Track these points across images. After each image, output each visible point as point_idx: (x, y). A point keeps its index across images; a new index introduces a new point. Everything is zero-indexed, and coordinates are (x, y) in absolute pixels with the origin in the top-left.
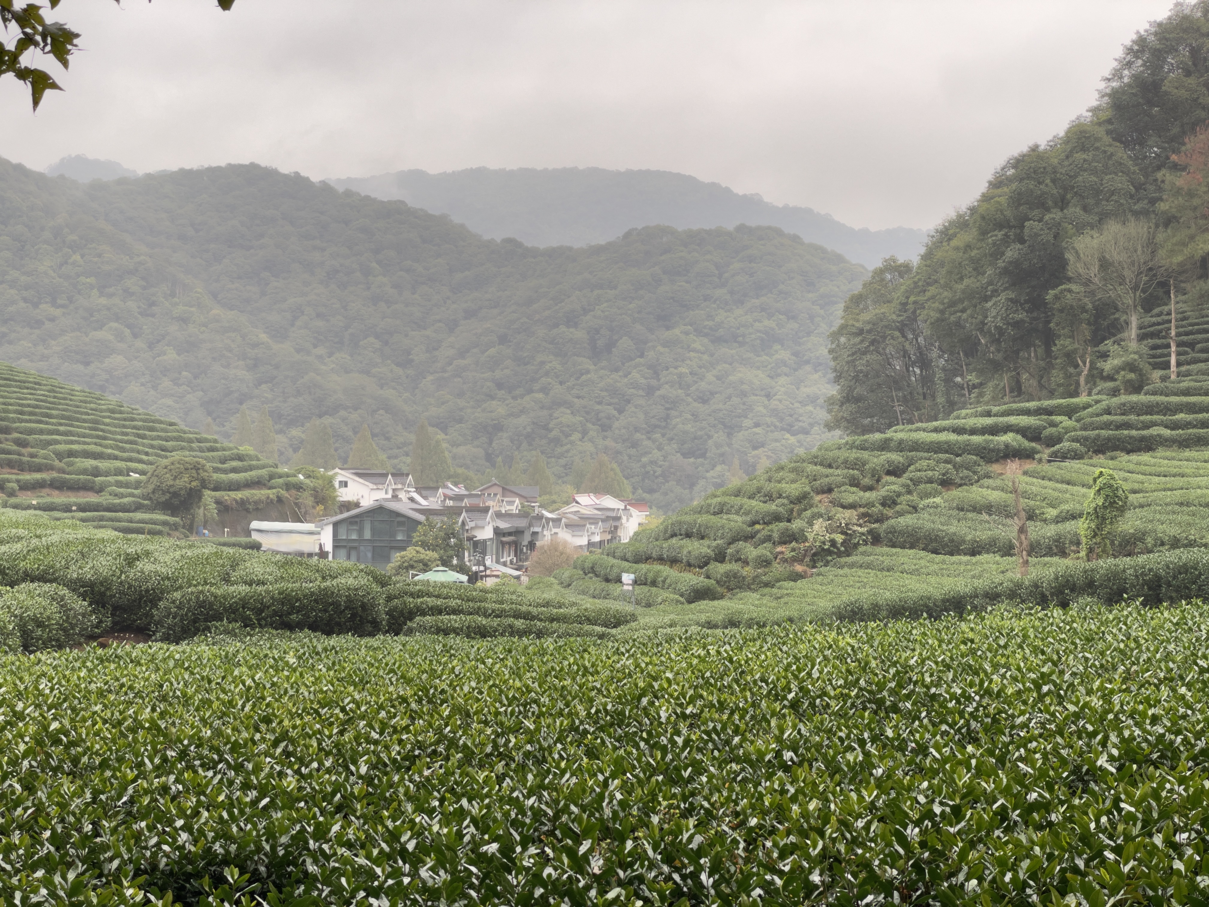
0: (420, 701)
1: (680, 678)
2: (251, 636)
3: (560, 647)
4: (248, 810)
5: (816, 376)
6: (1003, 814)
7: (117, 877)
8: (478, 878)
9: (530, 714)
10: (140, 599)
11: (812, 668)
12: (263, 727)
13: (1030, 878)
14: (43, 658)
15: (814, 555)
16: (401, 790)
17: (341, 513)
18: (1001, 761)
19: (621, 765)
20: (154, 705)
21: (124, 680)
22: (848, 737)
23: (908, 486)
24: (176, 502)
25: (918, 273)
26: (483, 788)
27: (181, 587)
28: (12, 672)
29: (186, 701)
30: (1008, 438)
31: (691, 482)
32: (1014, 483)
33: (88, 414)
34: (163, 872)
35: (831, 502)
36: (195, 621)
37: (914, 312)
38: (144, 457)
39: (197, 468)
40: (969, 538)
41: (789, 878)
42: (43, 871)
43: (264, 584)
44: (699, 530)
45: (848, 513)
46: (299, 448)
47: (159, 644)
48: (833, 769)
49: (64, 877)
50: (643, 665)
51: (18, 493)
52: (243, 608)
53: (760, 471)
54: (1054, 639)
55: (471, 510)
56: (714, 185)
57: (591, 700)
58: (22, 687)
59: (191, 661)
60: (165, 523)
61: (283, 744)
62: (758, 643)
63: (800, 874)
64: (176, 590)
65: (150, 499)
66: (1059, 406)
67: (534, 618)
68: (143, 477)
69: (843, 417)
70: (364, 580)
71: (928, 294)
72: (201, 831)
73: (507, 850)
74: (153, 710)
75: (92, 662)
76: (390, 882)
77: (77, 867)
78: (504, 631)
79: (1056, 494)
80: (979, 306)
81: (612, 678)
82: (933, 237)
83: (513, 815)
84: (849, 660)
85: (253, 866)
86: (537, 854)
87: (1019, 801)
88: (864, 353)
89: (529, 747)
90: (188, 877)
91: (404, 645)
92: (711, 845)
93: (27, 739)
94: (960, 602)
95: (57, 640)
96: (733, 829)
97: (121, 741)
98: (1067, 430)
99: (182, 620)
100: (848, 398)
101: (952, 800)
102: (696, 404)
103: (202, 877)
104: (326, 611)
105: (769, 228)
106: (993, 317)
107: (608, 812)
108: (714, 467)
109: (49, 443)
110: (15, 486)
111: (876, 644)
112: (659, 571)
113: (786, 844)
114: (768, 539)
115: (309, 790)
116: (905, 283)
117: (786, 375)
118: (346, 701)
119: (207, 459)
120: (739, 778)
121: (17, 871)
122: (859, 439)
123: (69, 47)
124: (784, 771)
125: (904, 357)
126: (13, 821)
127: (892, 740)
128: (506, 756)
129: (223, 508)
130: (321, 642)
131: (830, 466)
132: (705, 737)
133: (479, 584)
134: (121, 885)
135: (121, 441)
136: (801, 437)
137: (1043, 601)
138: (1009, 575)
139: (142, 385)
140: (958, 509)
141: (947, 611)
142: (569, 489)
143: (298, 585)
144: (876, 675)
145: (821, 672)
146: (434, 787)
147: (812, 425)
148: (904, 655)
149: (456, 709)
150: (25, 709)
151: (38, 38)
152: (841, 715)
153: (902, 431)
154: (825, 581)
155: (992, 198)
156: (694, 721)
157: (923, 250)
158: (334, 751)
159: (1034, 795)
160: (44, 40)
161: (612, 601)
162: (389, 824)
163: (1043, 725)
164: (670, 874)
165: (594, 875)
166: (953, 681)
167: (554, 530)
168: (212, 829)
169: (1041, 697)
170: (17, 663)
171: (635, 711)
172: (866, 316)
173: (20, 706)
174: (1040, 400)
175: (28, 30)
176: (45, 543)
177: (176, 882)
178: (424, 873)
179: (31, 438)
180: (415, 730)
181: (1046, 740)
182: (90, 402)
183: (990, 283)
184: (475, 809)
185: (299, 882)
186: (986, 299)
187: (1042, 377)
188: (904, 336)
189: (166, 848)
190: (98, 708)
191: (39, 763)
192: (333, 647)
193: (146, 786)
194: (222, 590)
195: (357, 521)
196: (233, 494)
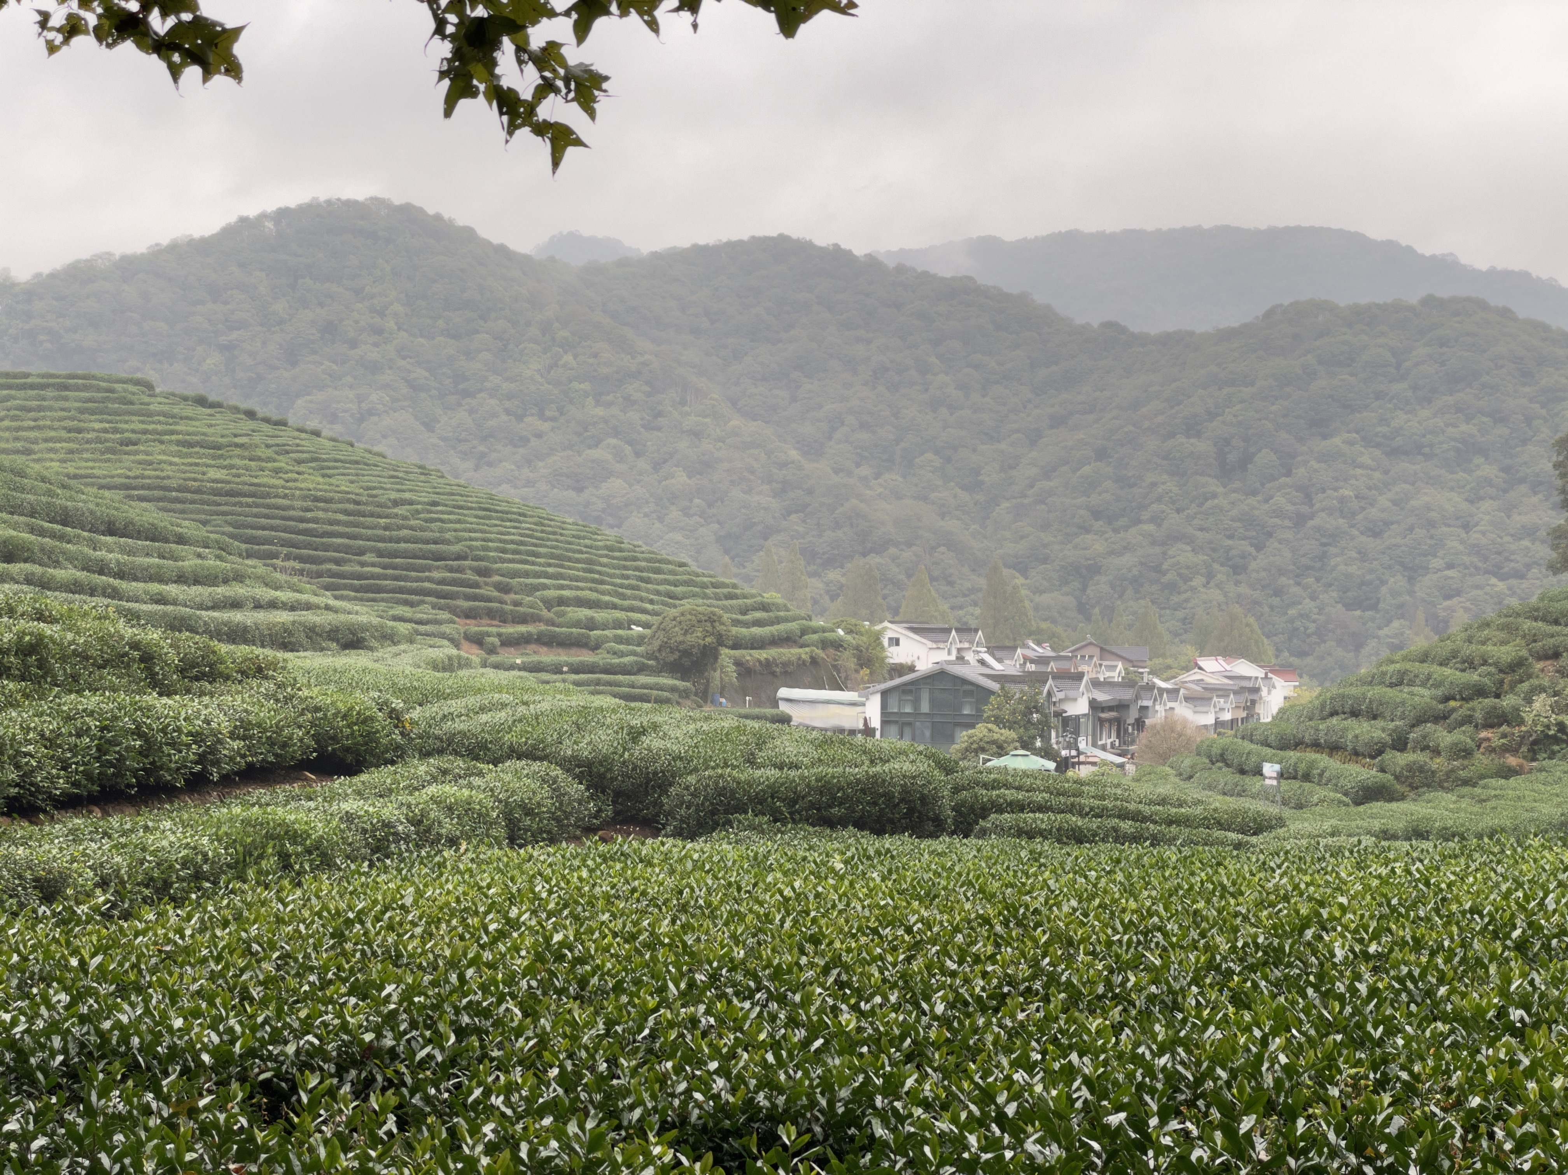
0: (1006, 924)
1: (1357, 904)
2: (783, 833)
3: (1186, 858)
4: (797, 1053)
5: (1535, 499)
7: (641, 1130)
8: (1101, 1157)
9: (1153, 945)
10: (647, 783)
11: (1545, 896)
12: (810, 949)
14: (535, 854)
15: (1535, 743)
16: (989, 1038)
17: (892, 678)
19: (1283, 1018)
20: (674, 915)
21: (636, 883)
24: (686, 662)
26: (1096, 1040)
27: (696, 770)
28: (500, 871)
29: (712, 912)
31: (1356, 642)
33: (581, 552)
34: (694, 1126)
35: (1557, 671)
36: (713, 813)
38: (649, 606)
39: (712, 620)
42: (552, 1119)
43: (797, 767)
44: (1370, 708)
46: (838, 595)
47: (670, 842)
49: (581, 1127)
50: (1303, 886)
51: (499, 650)
52: (773, 797)
53: (1455, 628)
55: (1059, 676)
56: (1390, 243)
57: (1235, 930)
58: (514, 889)
59: (713, 862)
60: (673, 689)
61: (835, 972)
62: (1462, 861)
64: (691, 773)
65: (656, 659)
67: (1144, 819)
68: (648, 632)
70: (923, 766)
72: (740, 1077)
73: (1138, 1122)
74: (673, 922)
75: (594, 859)
76: (989, 1155)
78: (1107, 836)
81: (1262, 901)
83: (1139, 1077)
85: (806, 1125)
89: (1153, 989)
90: (726, 1134)
91: (979, 850)
92: (1418, 1130)
93: (524, 953)
95: (549, 832)
96: (1446, 1110)
97: (637, 960)
99: (697, 811)
102: (1363, 538)
103: (745, 1135)
104: (875, 804)
105: (1468, 299)
107: (1269, 1081)
108: (1389, 622)
109: (537, 588)
110: (496, 641)
112: (1314, 761)
113: (1525, 1134)
114: (1468, 720)
115: (870, 1031)
117: (1491, 498)
118: (912, 920)
119: (724, 608)
120: (1447, 1043)
121: (519, 1118)
123: (596, 93)
124: (1512, 1036)
126: (513, 1054)
128: (1122, 998)
129: (744, 670)
130: (871, 843)
131: (1556, 622)
132: (1397, 986)
133: (1070, 773)
134: (646, 1140)
135: (621, 586)
136: (1513, 582)
139: (646, 515)
142: (1189, 650)
143: (840, 770)
145: (1558, 903)
146: (1030, 1035)
147: (1529, 567)
149: (1057, 937)
150: (520, 915)
151: (560, 84)
154: (1550, 779)
156: (1380, 963)
158: (900, 983)
160: (567, 86)
161: (1250, 799)
162: (979, 1080)
164: (1359, 1165)
165: (1258, 1161)
167: (1170, 705)
168: (754, 1075)
170: (505, 859)
171: (1297, 946)
173: (513, 912)
175: (547, 74)
176: (533, 711)
177: (710, 1140)
178: (1031, 1146)
179: (514, 582)
180: (1003, 960)
182: (584, 538)
184: (1088, 1067)
185: (864, 1149)
189: (698, 1096)
190: (606, 917)
191: (540, 982)
192: (888, 851)
193: (669, 1016)
194: (747, 774)
195: (911, 689)
196: (756, 654)
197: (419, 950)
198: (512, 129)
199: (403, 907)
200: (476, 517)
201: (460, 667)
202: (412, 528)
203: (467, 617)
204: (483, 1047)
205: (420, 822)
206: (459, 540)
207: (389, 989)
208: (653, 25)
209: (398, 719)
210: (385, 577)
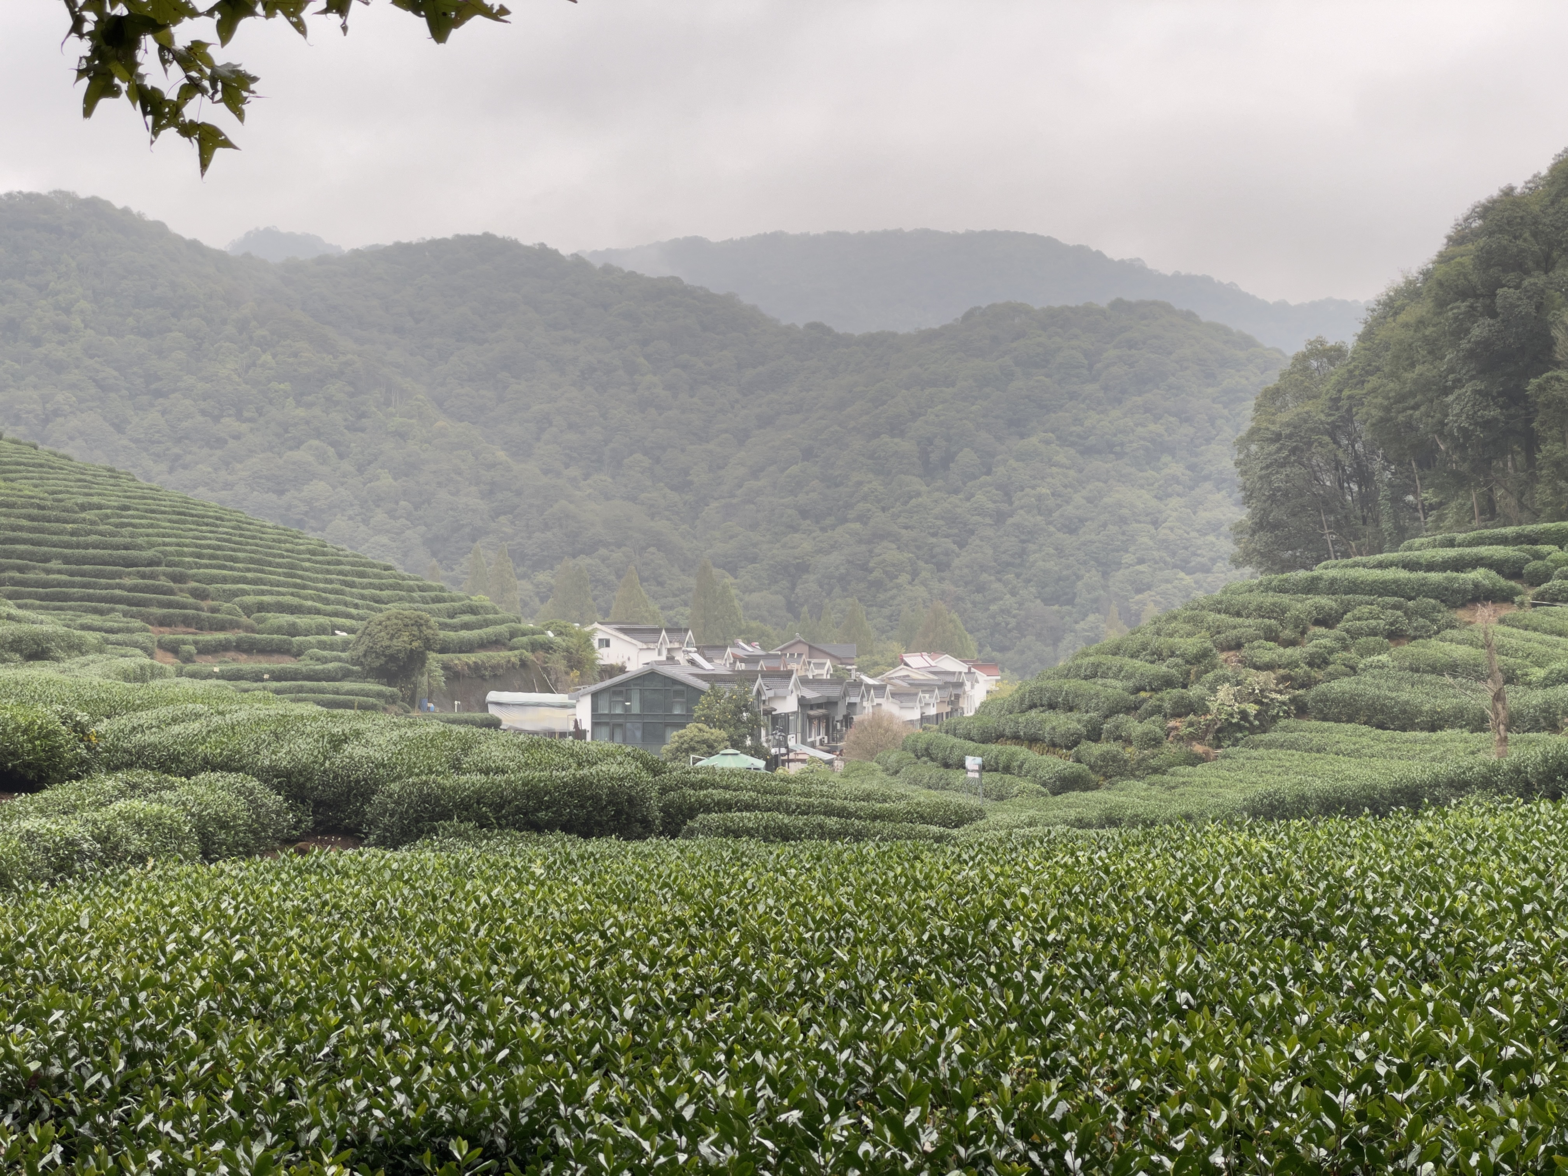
0: (701, 925)
1: (1041, 894)
2: (489, 839)
3: (884, 853)
4: (482, 1065)
5: (1219, 496)
6: (1469, 1076)
7: (315, 1151)
8: (775, 1155)
9: (844, 941)
10: (349, 792)
11: (1215, 880)
12: (502, 958)
13: (1503, 1160)
14: (227, 869)
15: (1219, 730)
16: (678, 1039)
17: (602, 680)
18: (1468, 1004)
19: (962, 1009)
20: (365, 928)
21: (328, 896)
22: (1263, 971)
23: (1344, 639)
24: (393, 667)
25: (1353, 359)
26: (783, 1038)
27: (399, 777)
28: (188, 887)
29: (405, 924)
30: (1478, 575)
31: (1055, 637)
32: (1486, 634)
33: (283, 557)
34: (374, 1144)
35: (1240, 661)
36: (417, 821)
37: (1349, 410)
38: (353, 611)
39: (419, 623)
40: (1427, 707)
41: (1182, 1159)
42: (223, 1143)
43: (504, 772)
44: (1066, 699)
45: (1263, 676)
46: (548, 597)
47: (373, 850)
48: (1243, 1015)
49: (248, 1151)
50: (992, 877)
51: (195, 658)
52: (478, 803)
53: (1145, 621)
54: (1540, 840)
55: (768, 675)
56: (1081, 248)
57: (924, 923)
58: (199, 906)
59: (412, 871)
60: (379, 695)
61: (527, 980)
62: (1143, 848)
63: (1197, 1154)
64: (394, 781)
65: (361, 664)
66: (1546, 532)
67: (850, 815)
68: (352, 637)
69: (1255, 550)
70: (630, 768)
71: (1368, 386)
72: (423, 1093)
73: (812, 1119)
74: (364, 935)
75: (288, 873)
76: (662, 1159)
77: (265, 1138)
78: (813, 833)
79: (1543, 649)
80: (1436, 402)
81: (951, 893)
82: (1373, 310)
83: (821, 1073)
84: (1265, 871)
85: (489, 1138)
86: (853, 1125)
87: (1490, 1059)
88: (1283, 465)
89: (842, 984)
90: (406, 1151)
91: (682, 851)
92: (1080, 1115)
93: (205, 973)
94: (1415, 793)
95: (245, 845)
96: (1110, 1093)
97: (323, 976)
98: (1558, 564)
99: (401, 818)
100: (1261, 525)
101: (1399, 1057)
102: (1060, 535)
103: (424, 1151)
104: (583, 807)
105: (1155, 303)
106: (1457, 415)
107: (944, 1071)
108: (1084, 616)
109: (235, 594)
110: (192, 649)
111: (1301, 849)
112: (1013, 754)
113: (1178, 1115)
114: (1157, 710)
115: (559, 1039)
116: (1337, 372)
117: (1179, 495)
118: (607, 924)
119: (431, 612)
120: (1118, 1027)
121: (191, 1143)
122: (1276, 578)
123: (245, 94)
124: (1177, 1018)
125: (1337, 469)
126: (186, 1078)
127: (1322, 977)
128: (812, 995)
129: (453, 674)
130: (575, 846)
131: (1238, 614)
132: (1073, 972)
133: (780, 771)
134: (321, 1161)
135: (324, 591)
136: (1199, 576)
137: (1527, 792)
138: (1481, 756)
139: (350, 518)
140: (1412, 670)
141: (1397, 804)
142: (895, 647)
143: (546, 773)
144: (1300, 890)
145: (1226, 886)
146: (719, 1036)
147: (1214, 561)
148: (1339, 864)
149: (747, 935)
150: (202, 934)
151: (206, 83)
152: (1254, 943)
153: (1335, 566)
154: (1234, 766)
155: (1452, 258)
156: (1058, 952)
157: (1360, 329)
158: (592, 989)
159: (1511, 1050)
160: (214, 86)
161: (952, 793)
162: (661, 1083)
163: (1524, 956)
164: (1026, 1152)
165: (925, 1153)
166: (1405, 898)
167: (877, 701)
168: (437, 1089)
169: (1522, 920)
170: (195, 875)
171: (981, 937)
172: (1284, 417)
173: (196, 930)
174: (1520, 524)
175: (194, 74)
176: (229, 721)
177: (391, 1158)
178: (705, 1148)
179: (211, 588)
180: (696, 962)
181: (1528, 977)
182: (285, 542)
183: (1451, 370)
184: (772, 1065)
185: (546, 1158)
186: (1446, 391)
187: (1522, 494)
188: (1336, 442)
189: (378, 1113)
190: (294, 932)
191: (219, 1005)
192: (592, 854)
193: (353, 1033)
194: (452, 780)
195: (621, 690)
196: (464, 657)
197: (95, 974)
198: (156, 129)
199: (78, 929)
200: (170, 521)
201: (153, 676)
202: (101, 534)
203: (161, 624)
204: (156, 1071)
205: (107, 839)
206: (152, 545)
207: (57, 1014)
208: (300, 27)
209: (83, 732)
210: (73, 585)
